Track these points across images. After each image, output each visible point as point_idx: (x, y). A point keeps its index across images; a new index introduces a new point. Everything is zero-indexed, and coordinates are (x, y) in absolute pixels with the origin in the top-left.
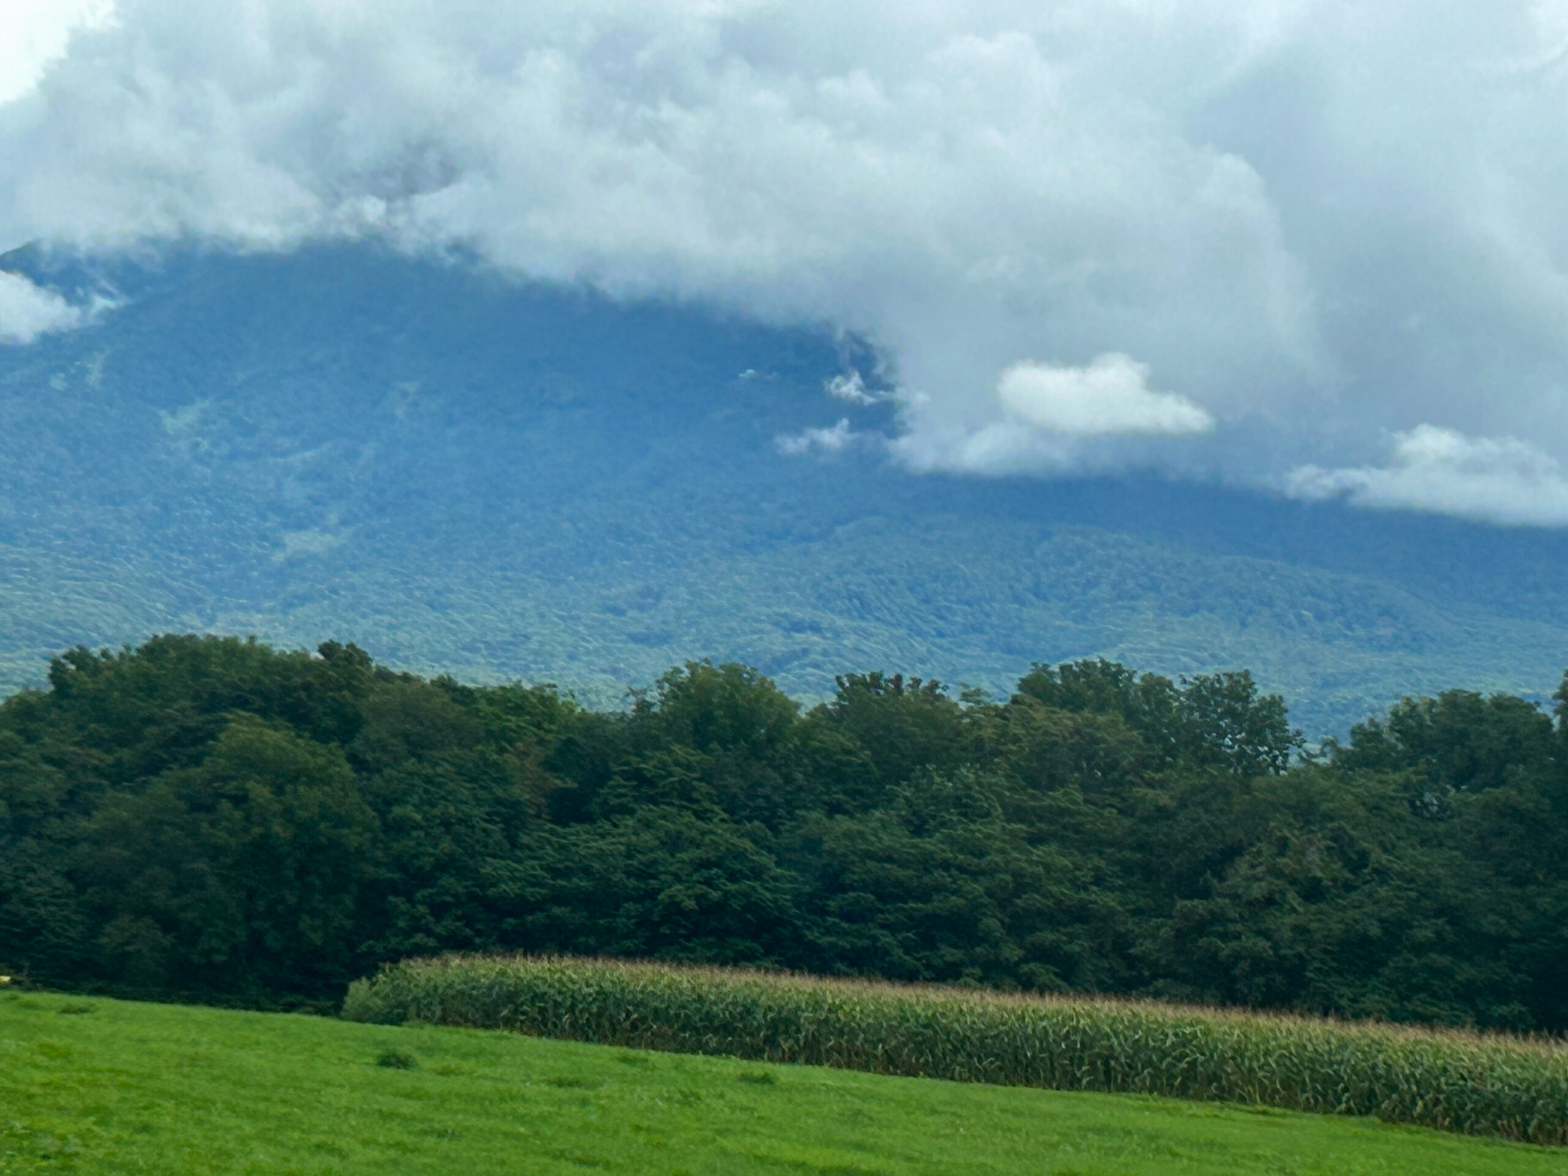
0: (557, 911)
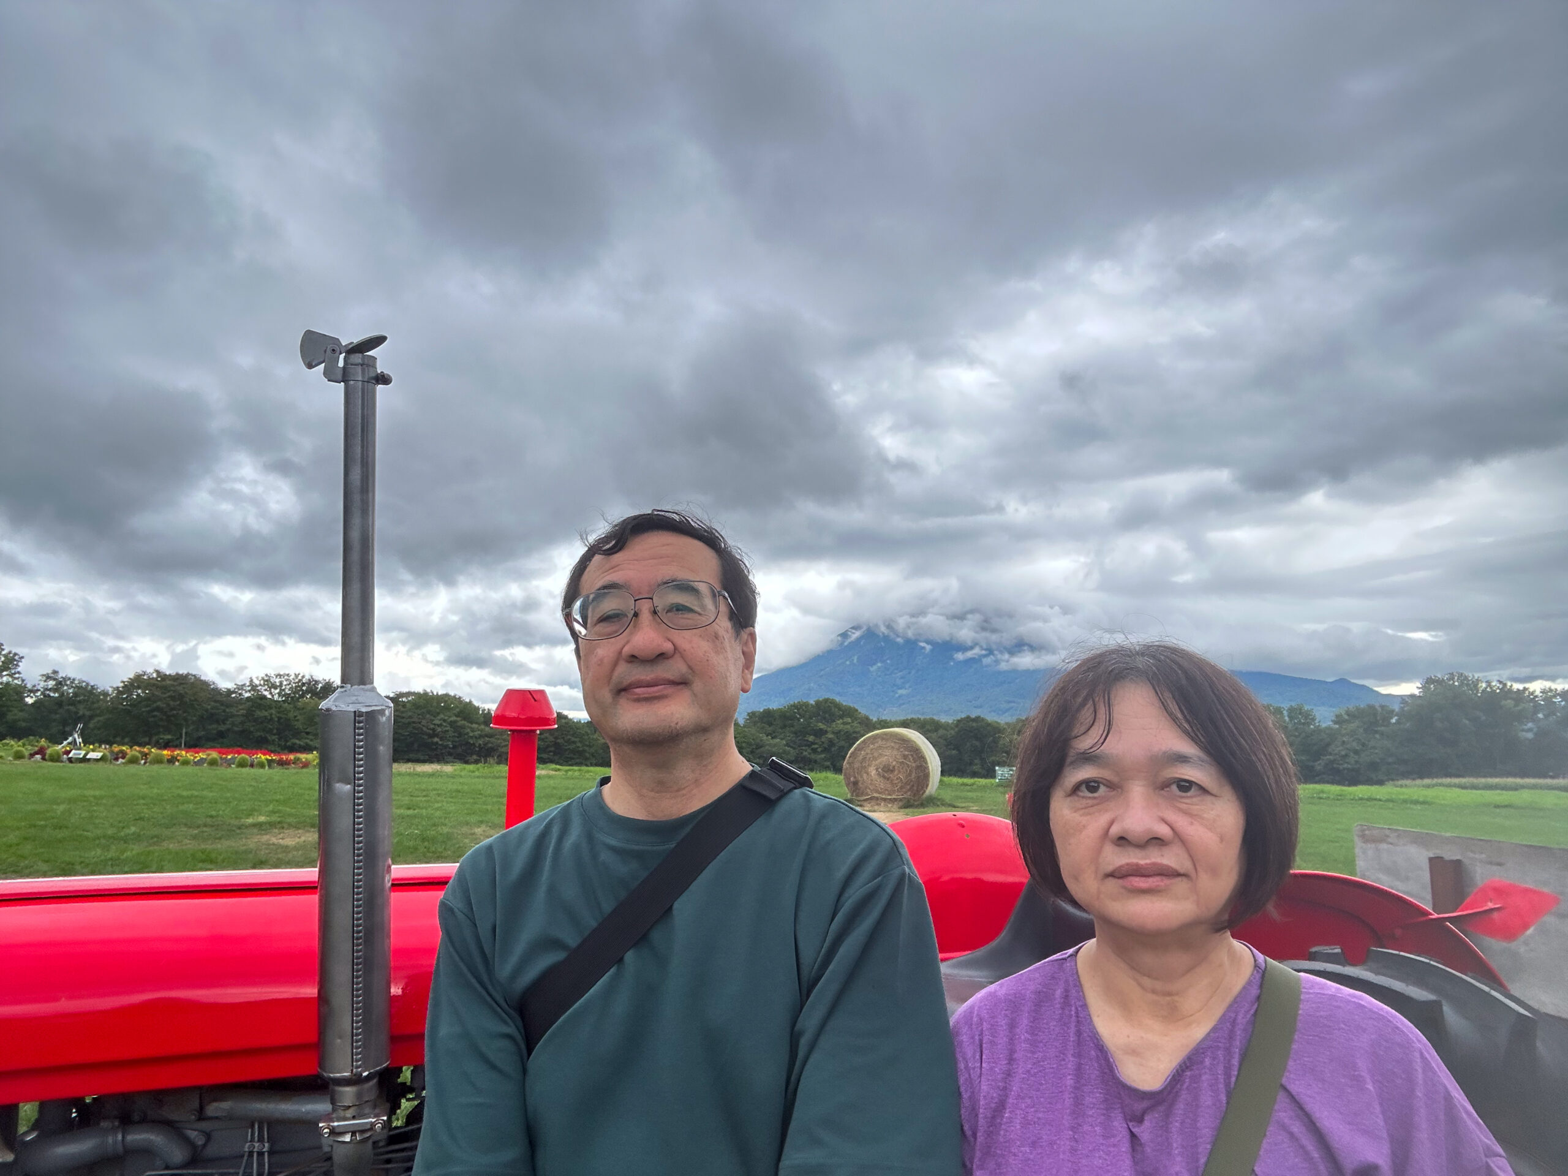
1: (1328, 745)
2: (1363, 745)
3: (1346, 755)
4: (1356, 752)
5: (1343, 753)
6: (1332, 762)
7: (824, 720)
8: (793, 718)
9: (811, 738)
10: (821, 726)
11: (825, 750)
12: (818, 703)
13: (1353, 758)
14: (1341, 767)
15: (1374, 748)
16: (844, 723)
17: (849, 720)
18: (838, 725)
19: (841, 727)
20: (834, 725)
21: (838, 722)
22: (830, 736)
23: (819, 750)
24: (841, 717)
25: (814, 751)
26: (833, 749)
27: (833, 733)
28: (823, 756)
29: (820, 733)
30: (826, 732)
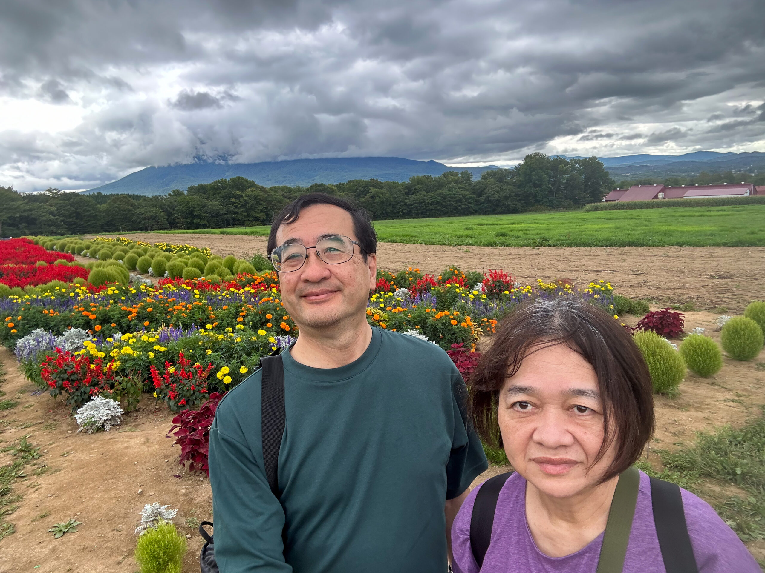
0: (416, 205)
1: (484, 189)
2: (500, 188)
3: (494, 194)
4: (498, 192)
5: (493, 193)
6: (488, 197)
7: (239, 189)
8: (219, 189)
9: (233, 200)
10: (238, 192)
11: (242, 206)
12: (233, 180)
13: (496, 195)
14: (492, 199)
15: (506, 189)
16: (252, 191)
17: (254, 189)
18: (249, 191)
19: (250, 193)
20: (246, 192)
21: (249, 190)
22: (246, 198)
23: (239, 206)
24: (249, 187)
25: (236, 207)
26: (247, 205)
27: (246, 196)
28: (242, 210)
29: (239, 197)
30: (242, 196)
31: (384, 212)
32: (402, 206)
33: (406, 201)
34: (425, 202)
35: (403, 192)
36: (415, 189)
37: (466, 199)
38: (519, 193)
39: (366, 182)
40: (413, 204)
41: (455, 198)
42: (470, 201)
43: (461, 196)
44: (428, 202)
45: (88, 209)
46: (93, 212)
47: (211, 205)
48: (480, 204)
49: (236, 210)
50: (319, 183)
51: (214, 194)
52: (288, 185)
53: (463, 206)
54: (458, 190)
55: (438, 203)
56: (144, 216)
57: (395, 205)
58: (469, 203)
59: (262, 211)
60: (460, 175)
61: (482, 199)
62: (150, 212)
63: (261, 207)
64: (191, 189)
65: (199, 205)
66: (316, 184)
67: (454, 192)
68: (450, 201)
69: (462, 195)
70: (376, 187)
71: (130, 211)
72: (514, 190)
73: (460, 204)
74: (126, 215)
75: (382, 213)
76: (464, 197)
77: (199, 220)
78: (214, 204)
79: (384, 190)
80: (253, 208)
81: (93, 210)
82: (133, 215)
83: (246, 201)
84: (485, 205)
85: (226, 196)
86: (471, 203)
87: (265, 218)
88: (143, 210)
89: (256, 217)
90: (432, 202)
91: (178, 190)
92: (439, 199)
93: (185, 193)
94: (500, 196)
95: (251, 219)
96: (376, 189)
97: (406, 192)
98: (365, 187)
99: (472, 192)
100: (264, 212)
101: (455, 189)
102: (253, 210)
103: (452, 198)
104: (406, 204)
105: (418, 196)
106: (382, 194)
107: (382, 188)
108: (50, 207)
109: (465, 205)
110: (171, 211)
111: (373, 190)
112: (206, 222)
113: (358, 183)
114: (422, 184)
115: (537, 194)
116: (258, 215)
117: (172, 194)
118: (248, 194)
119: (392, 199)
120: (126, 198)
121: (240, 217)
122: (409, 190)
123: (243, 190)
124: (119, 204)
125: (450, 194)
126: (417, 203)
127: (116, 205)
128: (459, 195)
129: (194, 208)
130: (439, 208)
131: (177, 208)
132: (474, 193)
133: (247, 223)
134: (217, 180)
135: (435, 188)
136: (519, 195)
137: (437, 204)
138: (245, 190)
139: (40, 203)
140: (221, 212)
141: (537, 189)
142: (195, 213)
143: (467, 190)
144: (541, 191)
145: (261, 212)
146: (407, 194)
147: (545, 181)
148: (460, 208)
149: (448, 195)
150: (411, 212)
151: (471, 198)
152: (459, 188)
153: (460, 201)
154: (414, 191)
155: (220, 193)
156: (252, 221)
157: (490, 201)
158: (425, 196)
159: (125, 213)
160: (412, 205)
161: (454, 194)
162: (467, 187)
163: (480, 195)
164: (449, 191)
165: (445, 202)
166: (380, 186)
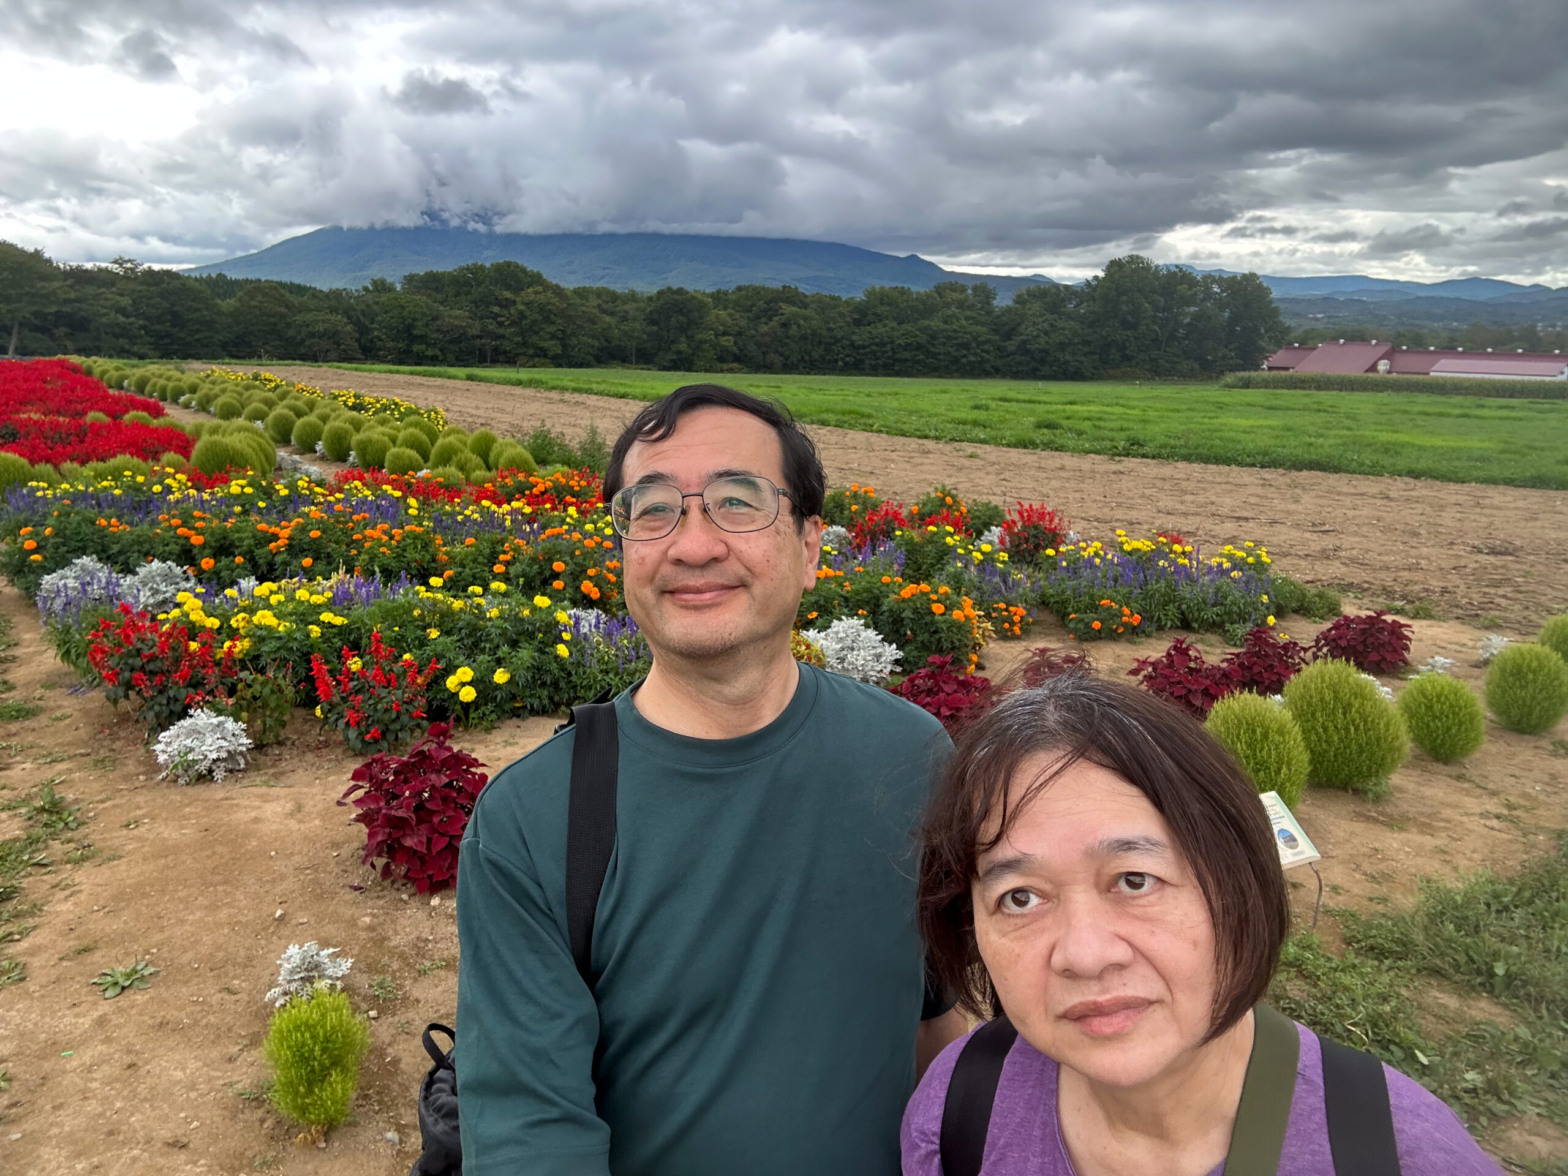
31: (807, 358)
32: (843, 348)
33: (854, 337)
34: (892, 342)
35: (848, 319)
36: (875, 314)
37: (979, 344)
38: (1090, 338)
39: (773, 291)
40: (868, 346)
41: (956, 339)
42: (986, 347)
43: (969, 336)
44: (900, 345)
45: (195, 305)
46: (205, 313)
47: (450, 316)
48: (1008, 356)
49: (501, 331)
50: (675, 287)
51: (457, 294)
52: (612, 287)
53: (972, 358)
54: (964, 322)
55: (919, 347)
56: (311, 329)
57: (829, 344)
58: (983, 351)
59: (553, 337)
60: (970, 291)
61: (1011, 345)
62: (324, 321)
63: (552, 329)
64: (410, 279)
65: (423, 314)
66: (669, 289)
67: (955, 327)
68: (944, 344)
69: (970, 333)
70: (794, 304)
71: (282, 316)
72: (1080, 331)
73: (965, 352)
74: (275, 324)
75: (803, 358)
76: (975, 339)
77: (423, 347)
78: (457, 316)
79: (807, 312)
80: (536, 328)
81: (207, 309)
82: (289, 325)
83: (521, 313)
84: (1018, 358)
85: (481, 301)
86: (988, 352)
87: (559, 352)
88: (309, 317)
89: (541, 349)
90: (907, 344)
91: (383, 282)
92: (923, 339)
93: (398, 287)
94: (1051, 341)
95: (531, 352)
96: (794, 309)
97: (855, 320)
98: (771, 301)
99: (994, 330)
100: (558, 339)
101: (958, 319)
102: (536, 333)
103: (949, 338)
104: (852, 344)
105: (879, 330)
106: (805, 319)
107: (806, 306)
108: (118, 298)
109: (975, 354)
110: (367, 323)
111: (788, 309)
112: (439, 353)
113: (757, 292)
114: (889, 305)
115: (1128, 344)
116: (545, 344)
117: (371, 288)
118: (526, 300)
119: (825, 333)
120: (276, 288)
121: (507, 345)
122: (862, 315)
123: (517, 290)
124: (259, 301)
125: (946, 330)
126: (877, 345)
127: (253, 303)
128: (966, 333)
129: (415, 319)
130: (921, 357)
131: (379, 318)
132: (996, 331)
133: (522, 359)
134: (464, 265)
135: (916, 315)
136: (1087, 343)
137: (917, 349)
138: (522, 290)
139: (99, 287)
140: (471, 332)
141: (1129, 332)
142: (415, 332)
143: (983, 324)
144: (1136, 338)
145: (551, 339)
146: (857, 323)
147: (1145, 318)
148: (964, 360)
149: (942, 331)
150: (862, 361)
151: (988, 341)
152: (966, 319)
153: (965, 346)
154: (871, 317)
155: (468, 293)
156: (532, 357)
157: (1027, 352)
158: (893, 329)
159: (273, 320)
160: (864, 347)
161: (955, 331)
162: (983, 319)
163: (1008, 337)
164: (945, 322)
165: (934, 345)
166: (801, 302)
